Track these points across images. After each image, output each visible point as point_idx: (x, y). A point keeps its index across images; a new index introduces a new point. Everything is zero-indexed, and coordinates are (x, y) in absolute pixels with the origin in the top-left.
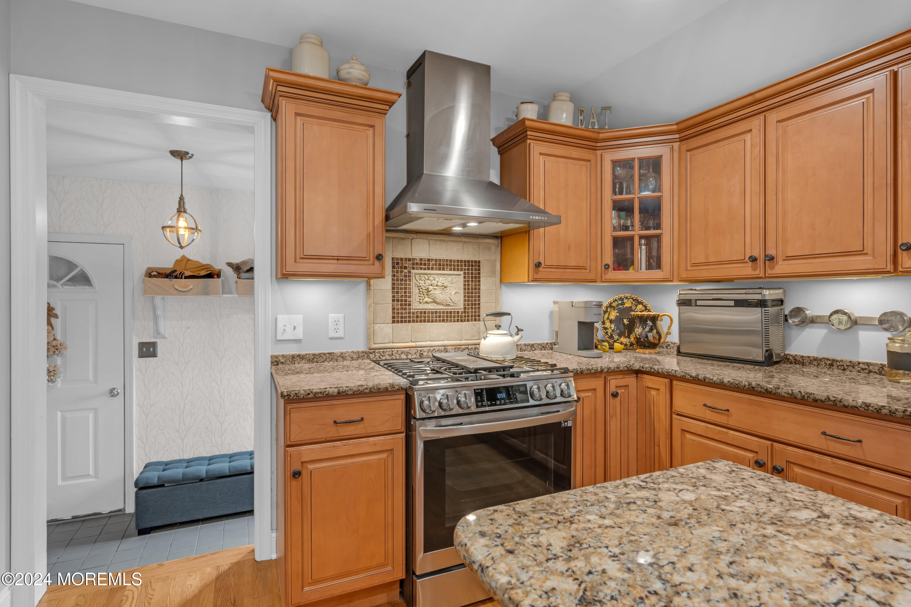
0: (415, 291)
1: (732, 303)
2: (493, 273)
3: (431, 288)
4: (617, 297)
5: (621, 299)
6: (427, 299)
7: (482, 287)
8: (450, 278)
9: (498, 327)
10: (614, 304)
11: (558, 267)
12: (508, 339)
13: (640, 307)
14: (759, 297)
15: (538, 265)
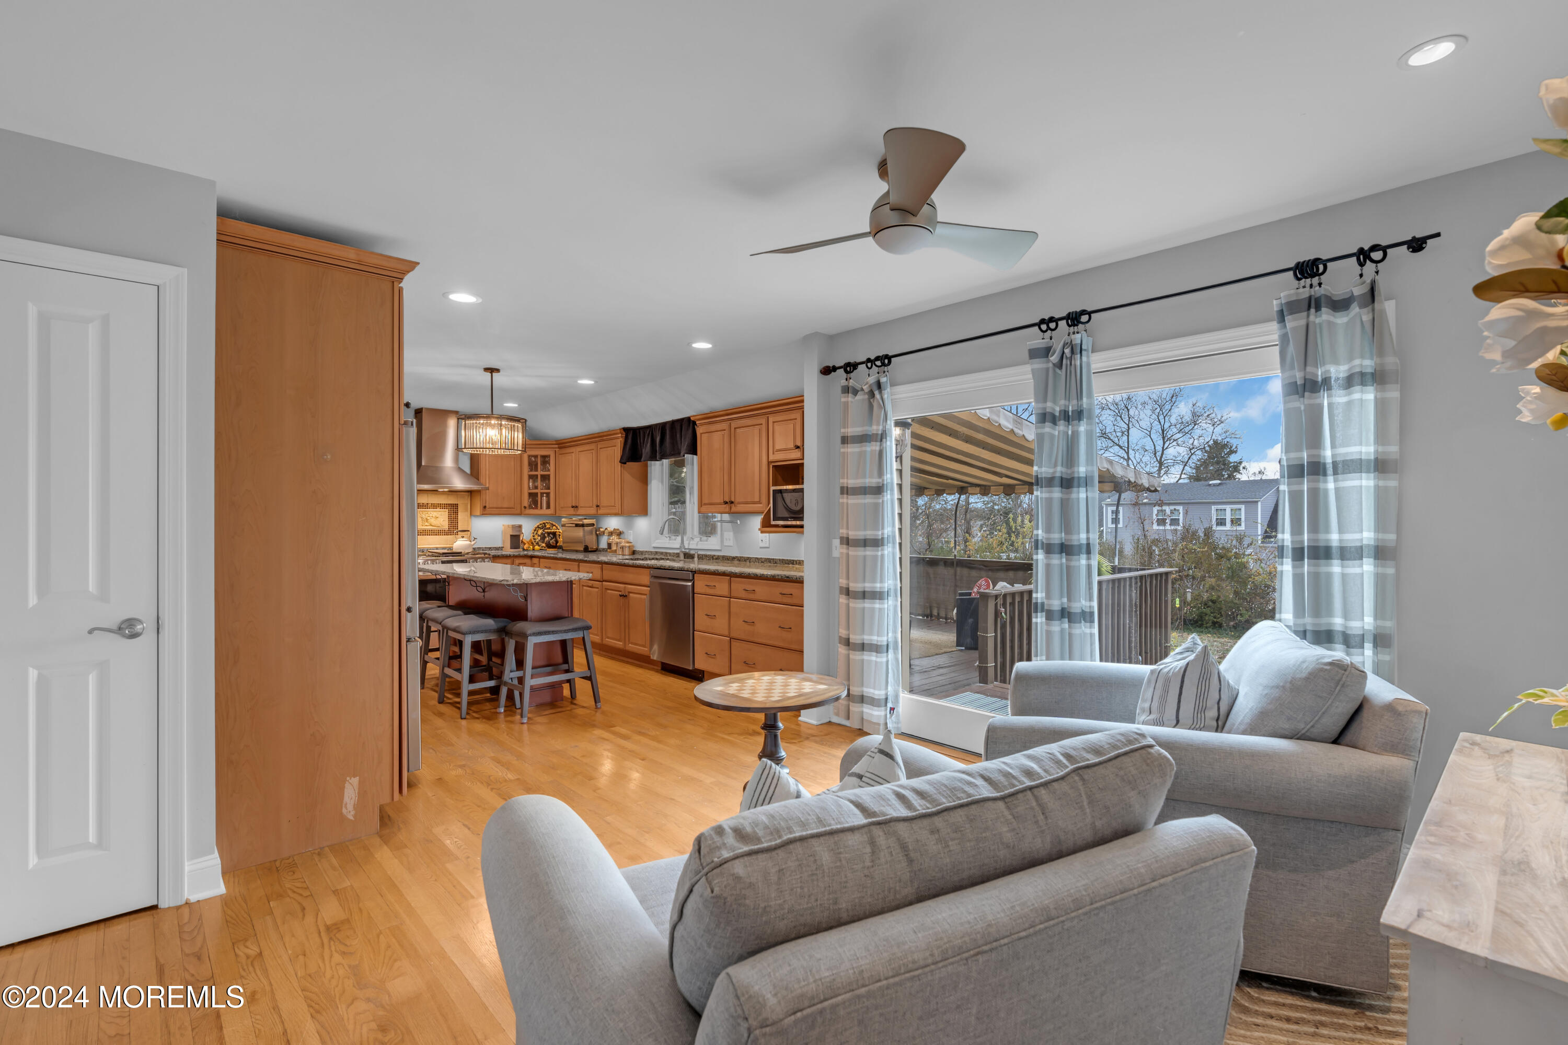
0: (420, 520)
1: (574, 525)
2: (466, 510)
3: (428, 518)
4: (542, 522)
5: (544, 523)
6: (427, 524)
7: (459, 517)
8: (440, 513)
9: (463, 537)
10: (540, 526)
11: (497, 508)
12: (469, 542)
13: (554, 527)
14: (581, 523)
15: (485, 507)
